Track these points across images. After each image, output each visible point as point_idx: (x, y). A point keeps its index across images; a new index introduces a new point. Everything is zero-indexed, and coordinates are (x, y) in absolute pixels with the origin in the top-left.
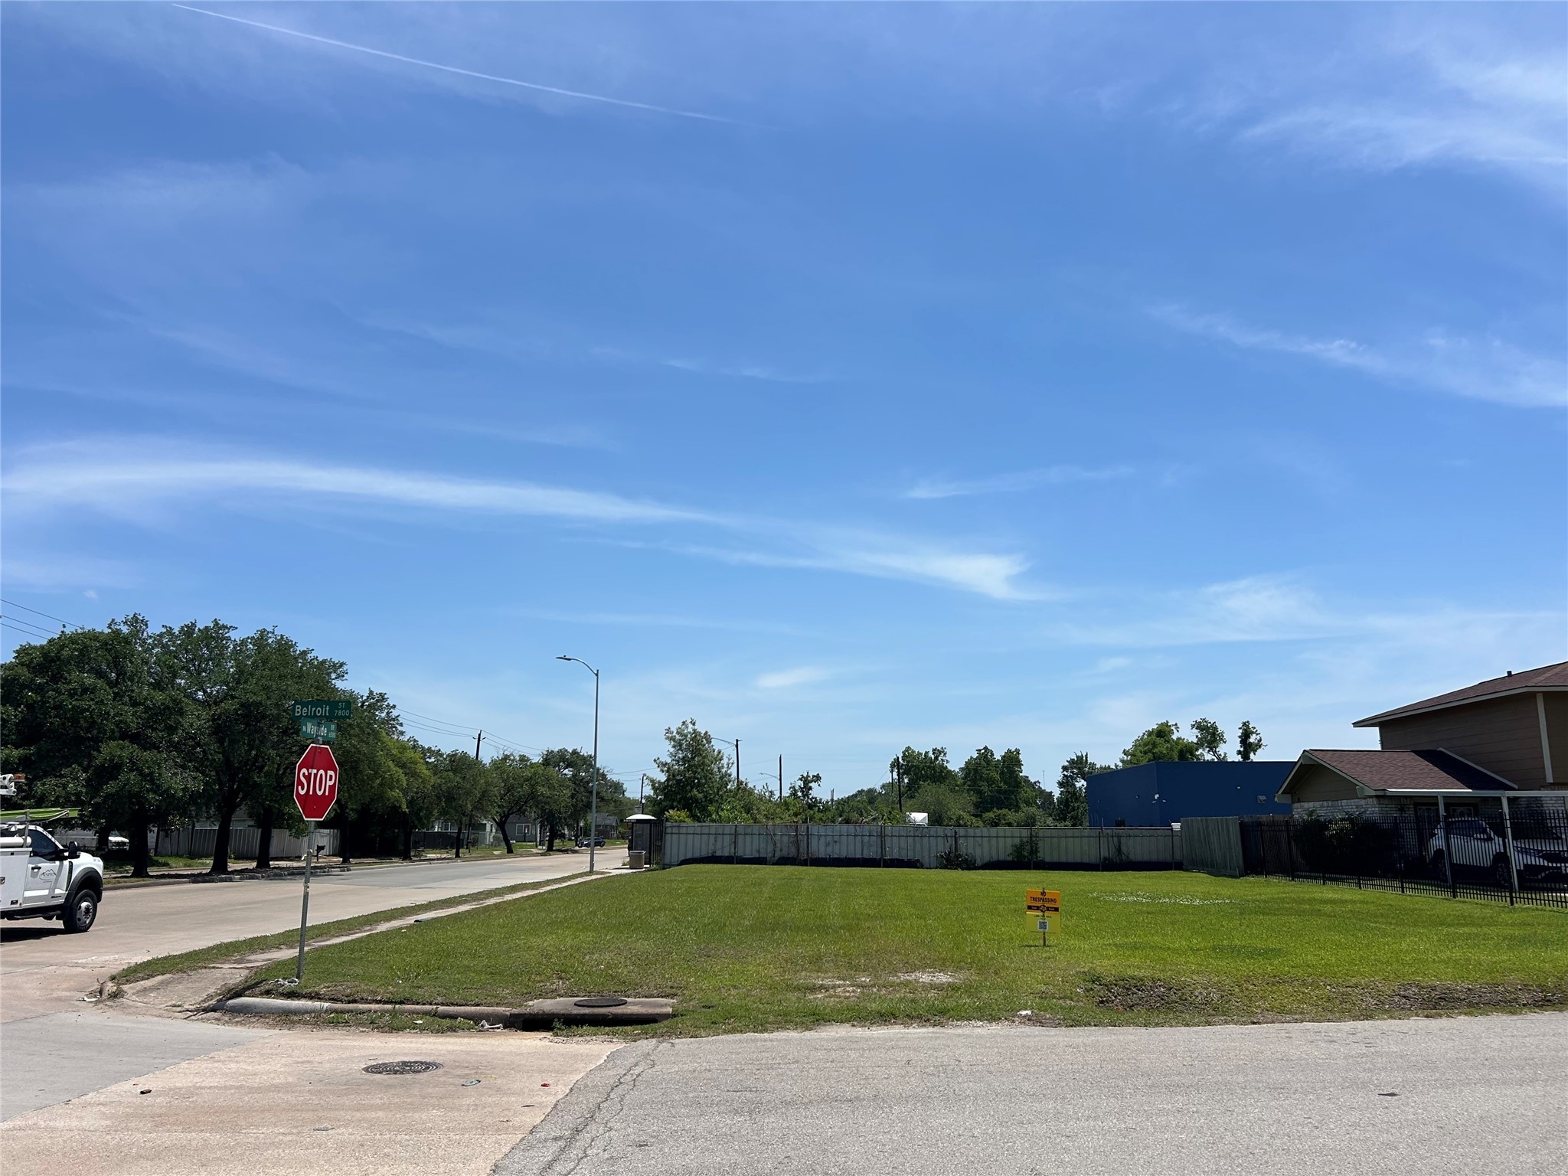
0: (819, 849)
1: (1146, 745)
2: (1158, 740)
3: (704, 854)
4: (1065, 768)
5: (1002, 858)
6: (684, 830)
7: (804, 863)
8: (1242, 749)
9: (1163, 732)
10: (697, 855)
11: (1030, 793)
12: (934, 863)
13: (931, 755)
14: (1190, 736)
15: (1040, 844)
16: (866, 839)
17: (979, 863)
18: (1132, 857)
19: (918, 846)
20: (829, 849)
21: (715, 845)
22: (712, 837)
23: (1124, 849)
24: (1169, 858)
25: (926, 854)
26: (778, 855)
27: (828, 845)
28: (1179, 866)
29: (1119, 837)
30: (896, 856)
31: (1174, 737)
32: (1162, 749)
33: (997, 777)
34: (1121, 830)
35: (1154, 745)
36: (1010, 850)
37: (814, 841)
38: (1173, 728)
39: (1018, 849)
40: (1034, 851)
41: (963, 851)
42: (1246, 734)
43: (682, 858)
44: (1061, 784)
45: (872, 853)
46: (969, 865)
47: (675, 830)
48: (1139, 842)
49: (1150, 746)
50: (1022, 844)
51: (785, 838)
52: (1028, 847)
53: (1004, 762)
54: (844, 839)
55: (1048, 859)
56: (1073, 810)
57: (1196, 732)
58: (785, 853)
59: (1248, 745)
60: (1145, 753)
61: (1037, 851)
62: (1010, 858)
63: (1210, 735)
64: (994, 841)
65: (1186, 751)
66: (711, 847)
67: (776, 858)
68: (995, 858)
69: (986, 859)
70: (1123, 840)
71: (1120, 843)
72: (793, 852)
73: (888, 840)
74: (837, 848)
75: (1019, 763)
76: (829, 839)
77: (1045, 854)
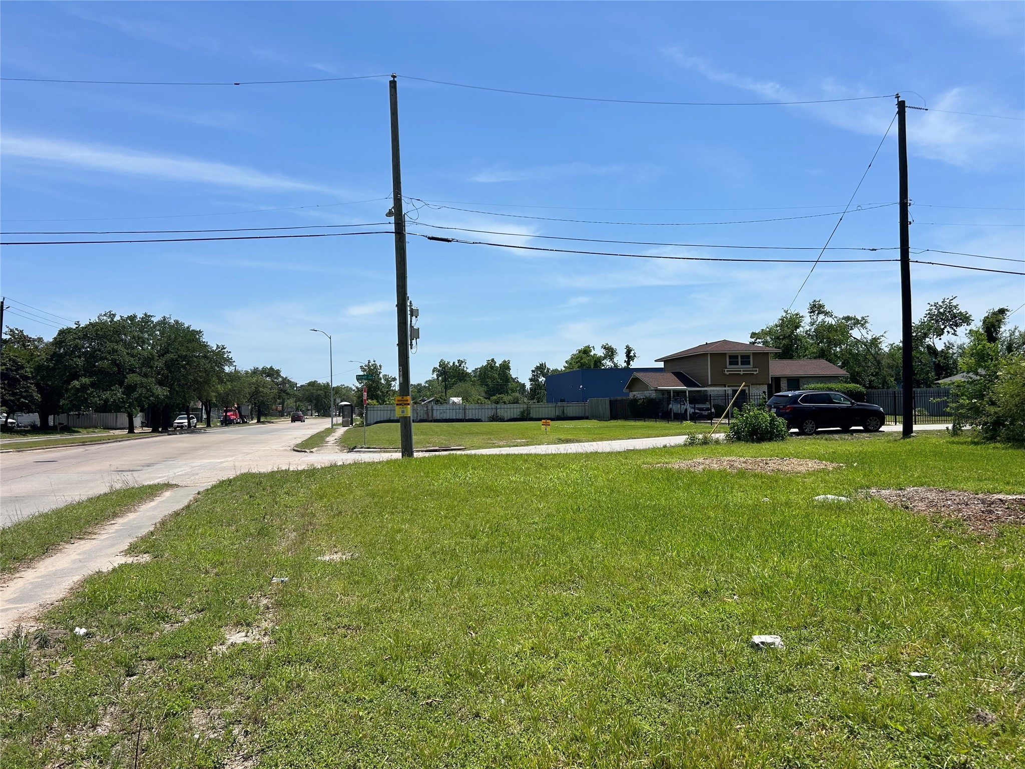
0: (437, 415)
1: (577, 358)
2: (585, 356)
3: (385, 419)
4: (533, 371)
5: (515, 417)
6: (376, 409)
7: (431, 421)
8: (627, 360)
9: (586, 351)
10: (382, 419)
11: (515, 385)
12: (487, 419)
13: (457, 364)
14: (599, 352)
15: (531, 411)
16: (458, 411)
17: (506, 419)
18: (568, 415)
19: (480, 413)
20: (441, 416)
21: (390, 415)
22: (389, 412)
23: (565, 411)
24: (583, 415)
25: (483, 416)
26: (419, 418)
27: (441, 413)
28: (587, 418)
29: (563, 407)
30: (470, 418)
31: (592, 354)
32: (585, 360)
33: (496, 376)
34: (565, 404)
35: (582, 359)
36: (519, 413)
37: (435, 412)
38: (592, 348)
39: (522, 413)
40: (529, 413)
41: (499, 414)
42: (629, 351)
43: (375, 421)
44: (531, 380)
45: (460, 417)
46: (502, 420)
47: (372, 409)
48: (572, 408)
49: (579, 359)
50: (524, 411)
51: (422, 411)
52: (526, 412)
53: (500, 368)
54: (448, 411)
55: (534, 417)
56: (538, 394)
57: (604, 351)
58: (422, 418)
59: (630, 357)
60: (577, 363)
61: (530, 414)
62: (519, 417)
63: (610, 352)
64: (512, 410)
65: (598, 361)
66: (389, 416)
67: (418, 420)
68: (513, 417)
69: (509, 418)
70: (565, 408)
71: (564, 409)
72: (425, 417)
73: (467, 411)
74: (445, 415)
75: (509, 368)
76: (441, 411)
77: (533, 415)
